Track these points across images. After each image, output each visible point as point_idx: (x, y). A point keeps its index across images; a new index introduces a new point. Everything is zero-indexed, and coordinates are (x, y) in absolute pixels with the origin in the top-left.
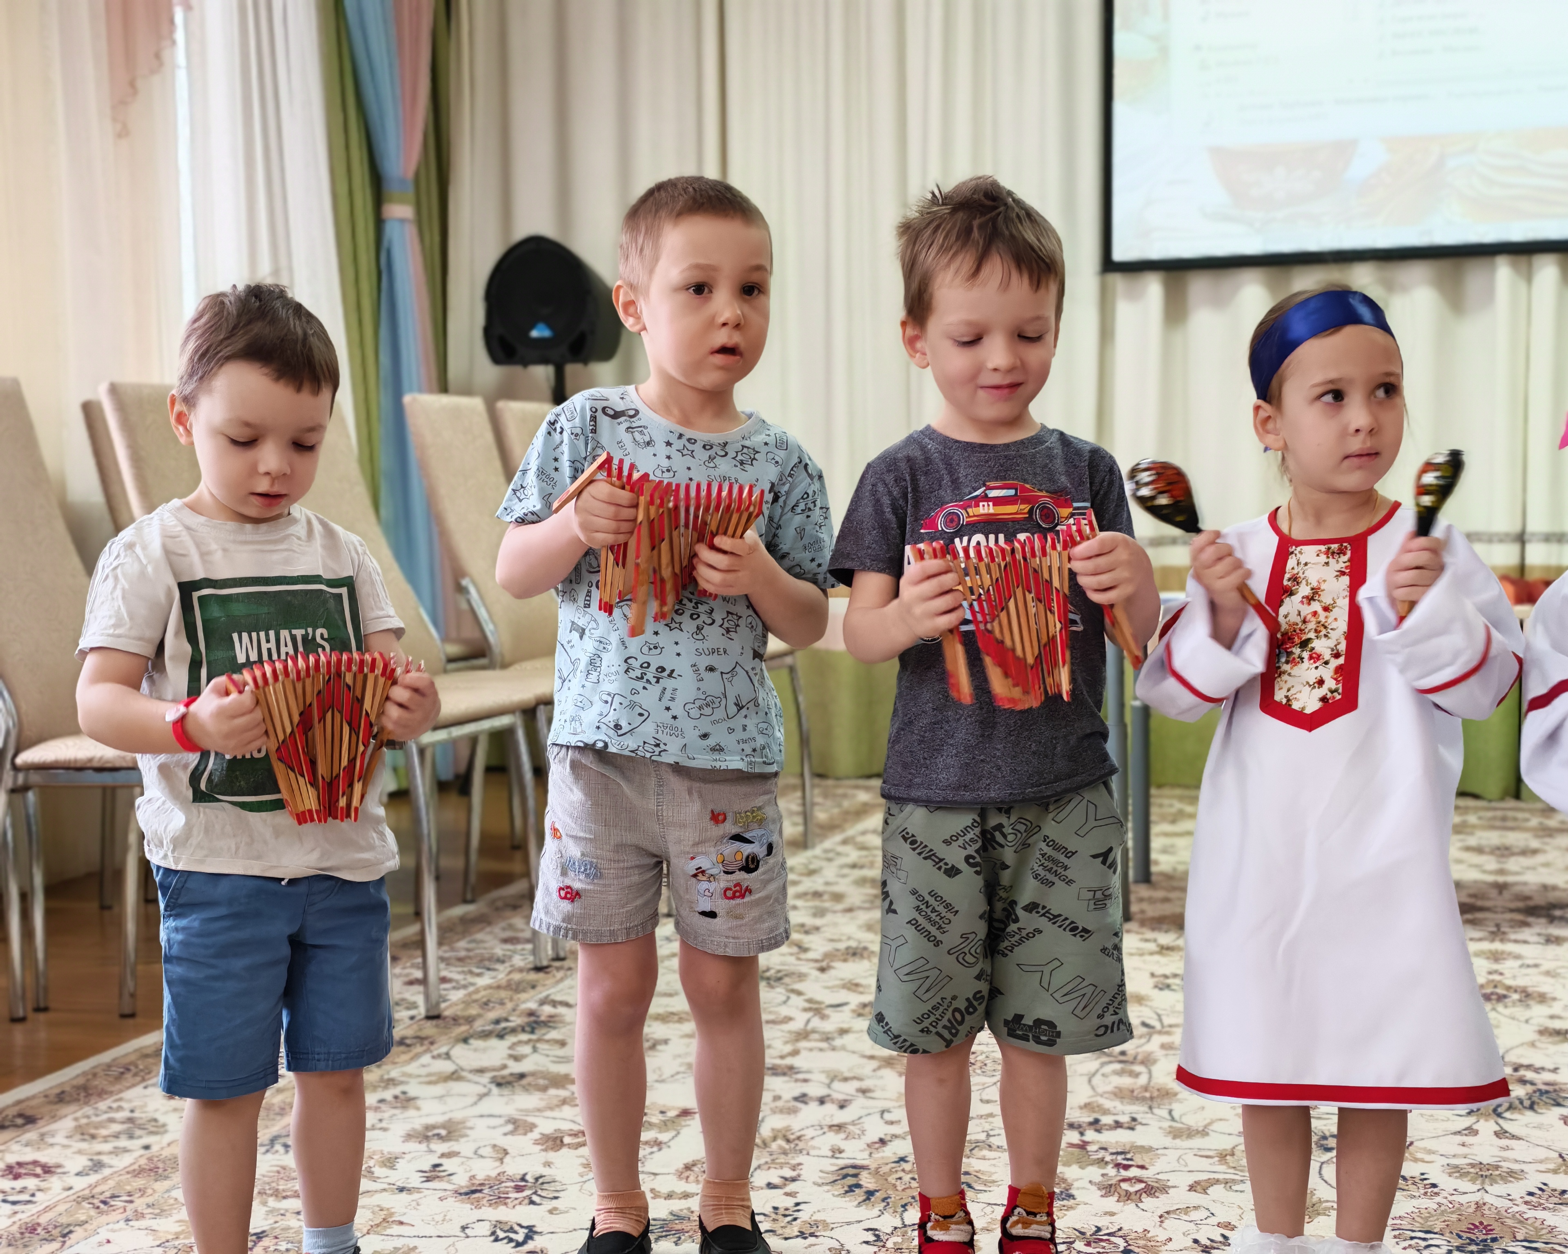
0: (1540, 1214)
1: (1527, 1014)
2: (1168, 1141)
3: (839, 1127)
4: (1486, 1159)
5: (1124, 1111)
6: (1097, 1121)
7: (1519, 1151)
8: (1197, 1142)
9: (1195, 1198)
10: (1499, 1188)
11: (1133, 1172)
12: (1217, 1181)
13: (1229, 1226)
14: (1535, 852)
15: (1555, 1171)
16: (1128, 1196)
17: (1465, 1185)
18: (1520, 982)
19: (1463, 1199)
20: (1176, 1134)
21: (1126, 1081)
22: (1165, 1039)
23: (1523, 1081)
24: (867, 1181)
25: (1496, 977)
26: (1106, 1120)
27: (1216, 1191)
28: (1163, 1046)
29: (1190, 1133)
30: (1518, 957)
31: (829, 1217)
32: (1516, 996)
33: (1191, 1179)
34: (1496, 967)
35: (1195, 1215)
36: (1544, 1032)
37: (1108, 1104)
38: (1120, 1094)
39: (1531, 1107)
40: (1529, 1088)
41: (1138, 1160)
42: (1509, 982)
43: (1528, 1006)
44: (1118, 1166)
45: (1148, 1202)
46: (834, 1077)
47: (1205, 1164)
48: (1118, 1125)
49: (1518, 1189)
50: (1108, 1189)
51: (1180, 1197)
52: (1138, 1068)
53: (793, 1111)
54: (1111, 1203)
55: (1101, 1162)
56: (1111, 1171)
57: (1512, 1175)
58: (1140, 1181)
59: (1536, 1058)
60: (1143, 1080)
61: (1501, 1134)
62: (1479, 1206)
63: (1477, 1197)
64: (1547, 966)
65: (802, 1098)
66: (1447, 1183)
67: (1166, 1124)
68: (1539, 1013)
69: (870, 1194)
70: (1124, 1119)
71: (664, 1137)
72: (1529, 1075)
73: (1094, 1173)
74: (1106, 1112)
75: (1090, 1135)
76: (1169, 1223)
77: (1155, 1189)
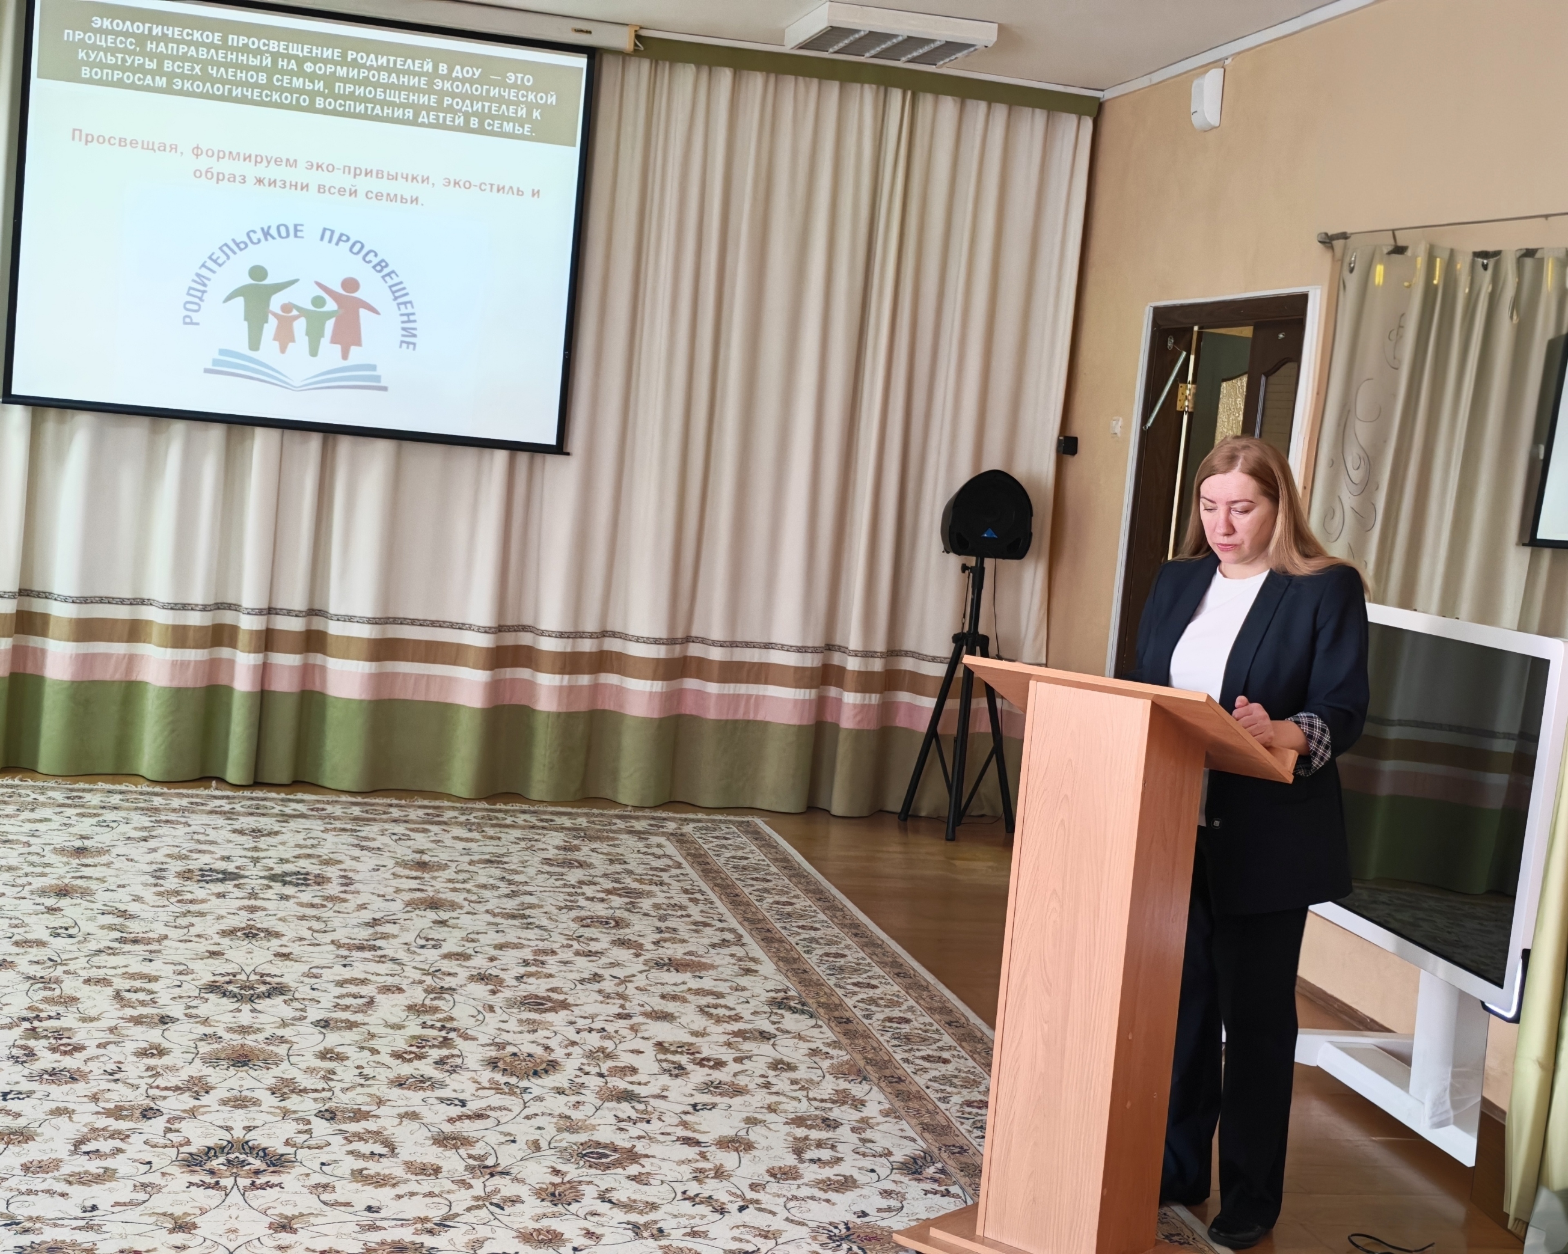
0: (271, 1048)
1: (268, 944)
2: (80, 1024)
4: (245, 1023)
5: (52, 1010)
6: (38, 1016)
7: (262, 1018)
8: (95, 1024)
9: (101, 1051)
10: (252, 1037)
11: (65, 1041)
12: (110, 1043)
13: (120, 1062)
14: (277, 833)
15: (278, 1028)
16: (65, 1053)
17: (236, 1036)
18: (264, 925)
19: (235, 1043)
20: (84, 1020)
21: (48, 993)
22: (65, 968)
23: (265, 983)
25: (252, 923)
26: (43, 1015)
27: (110, 1046)
28: (65, 972)
29: (92, 1020)
30: (264, 909)
32: (262, 935)
33: (97, 1042)
34: (252, 916)
35: (102, 1059)
36: (277, 955)
37: (41, 1007)
38: (46, 1000)
39: (269, 997)
40: (268, 986)
41: (66, 1034)
42: (259, 926)
43: (269, 940)
44: (55, 1038)
45: (77, 1055)
47: (102, 1034)
48: (50, 1017)
49: (260, 1037)
50: (54, 1050)
51: (92, 1051)
52: (53, 986)
54: (57, 1056)
55: (46, 1037)
56: (53, 1041)
57: (259, 1030)
58: (69, 1045)
59: (273, 970)
60: (57, 992)
61: (253, 1010)
62: (242, 1046)
63: (241, 1042)
64: (281, 914)
66: (227, 1036)
67: (77, 1015)
68: (275, 943)
70: (53, 1014)
72: (268, 979)
73: (44, 1042)
74: (41, 1011)
75: (36, 1023)
76: (89, 1064)
77: (79, 1048)
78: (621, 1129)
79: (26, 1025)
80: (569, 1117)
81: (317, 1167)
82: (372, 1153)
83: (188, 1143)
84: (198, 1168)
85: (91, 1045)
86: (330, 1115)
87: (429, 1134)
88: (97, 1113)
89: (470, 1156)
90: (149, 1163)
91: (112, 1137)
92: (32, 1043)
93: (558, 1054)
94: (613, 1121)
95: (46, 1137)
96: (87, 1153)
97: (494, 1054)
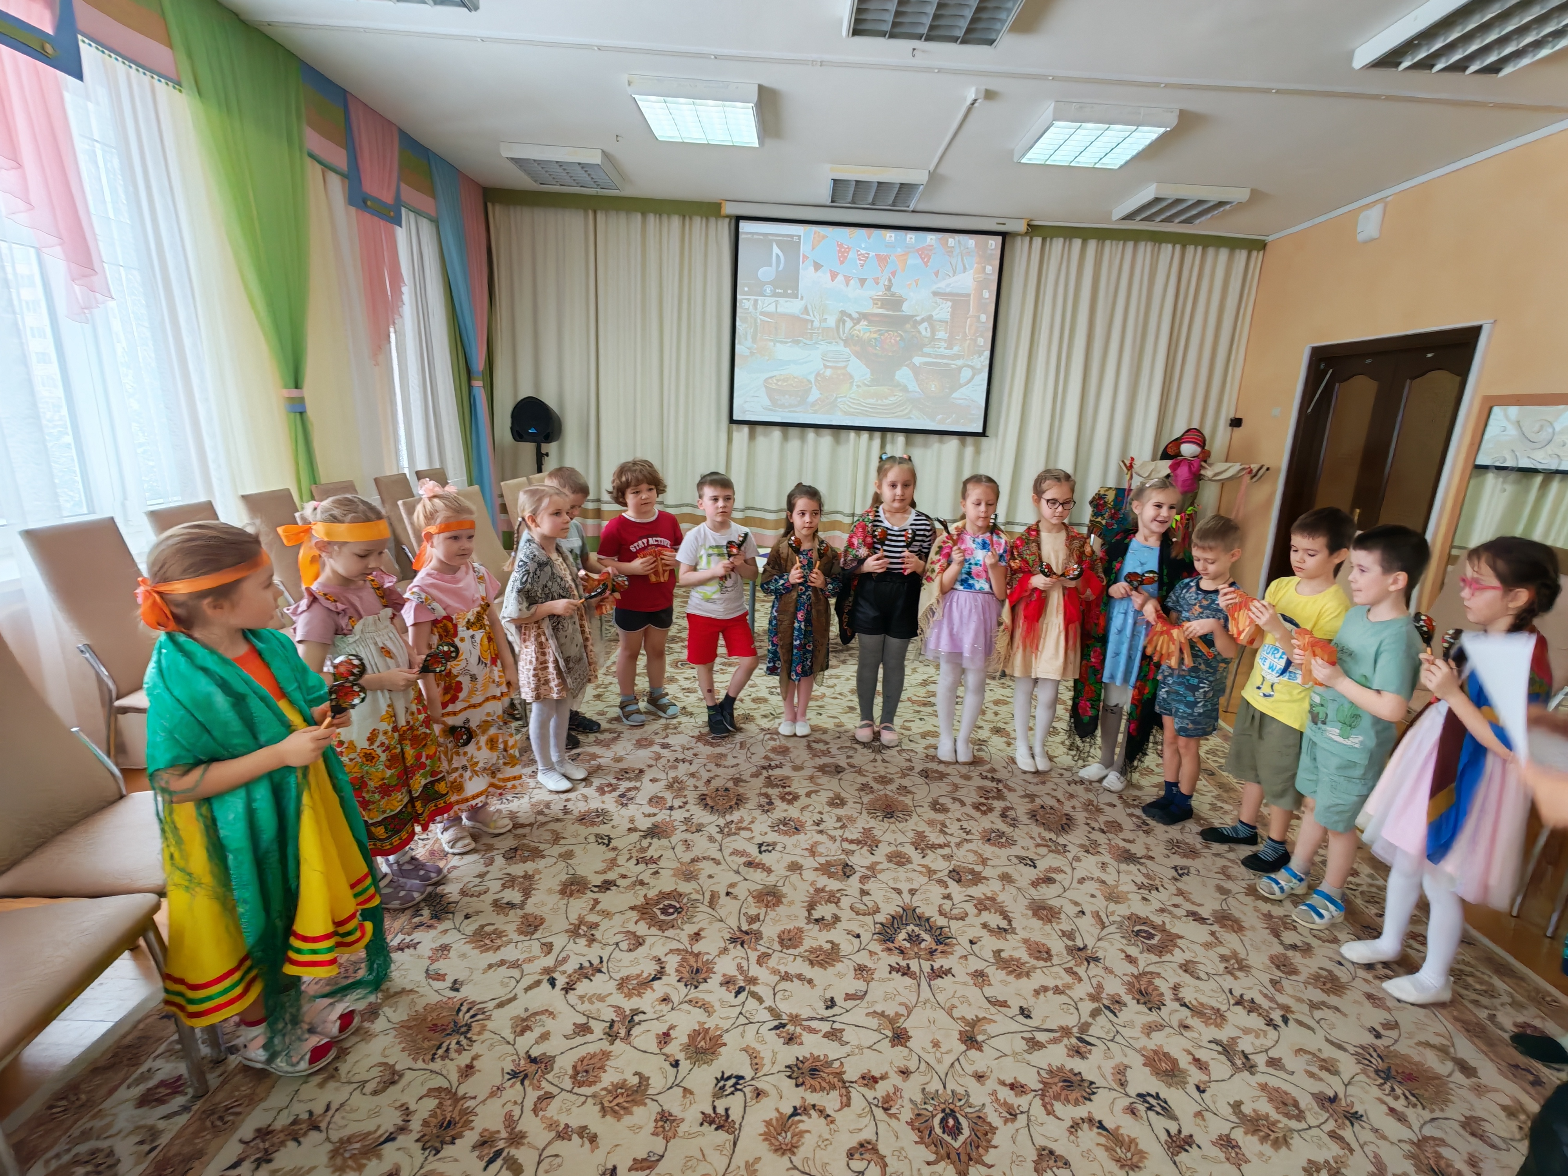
3: (693, 775)
8: (802, 773)
11: (787, 790)
16: (789, 802)
19: (881, 794)
24: (710, 802)
26: (773, 764)
27: (813, 795)
31: (704, 820)
35: (810, 809)
37: (772, 755)
41: (787, 783)
44: (782, 787)
45: (796, 804)
46: (685, 749)
48: (777, 766)
49: (893, 787)
50: (783, 799)
51: (803, 801)
53: (676, 768)
54: (785, 805)
55: (777, 786)
56: (781, 790)
58: (790, 794)
62: (886, 796)
63: (884, 792)
65: (676, 760)
66: (875, 786)
69: (712, 807)
71: (638, 784)
73: (776, 791)
74: (772, 760)
76: (803, 814)
77: (796, 797)
78: (1144, 899)
79: (765, 773)
80: (1103, 882)
81: (968, 945)
82: (999, 928)
83: (877, 910)
84: (891, 945)
85: (802, 792)
86: (956, 875)
87: (1026, 902)
88: (816, 869)
89: (1064, 934)
90: (858, 936)
91: (829, 901)
92: (770, 791)
93: (1067, 808)
94: (1135, 889)
95: (789, 899)
96: (817, 920)
97: (1030, 806)
